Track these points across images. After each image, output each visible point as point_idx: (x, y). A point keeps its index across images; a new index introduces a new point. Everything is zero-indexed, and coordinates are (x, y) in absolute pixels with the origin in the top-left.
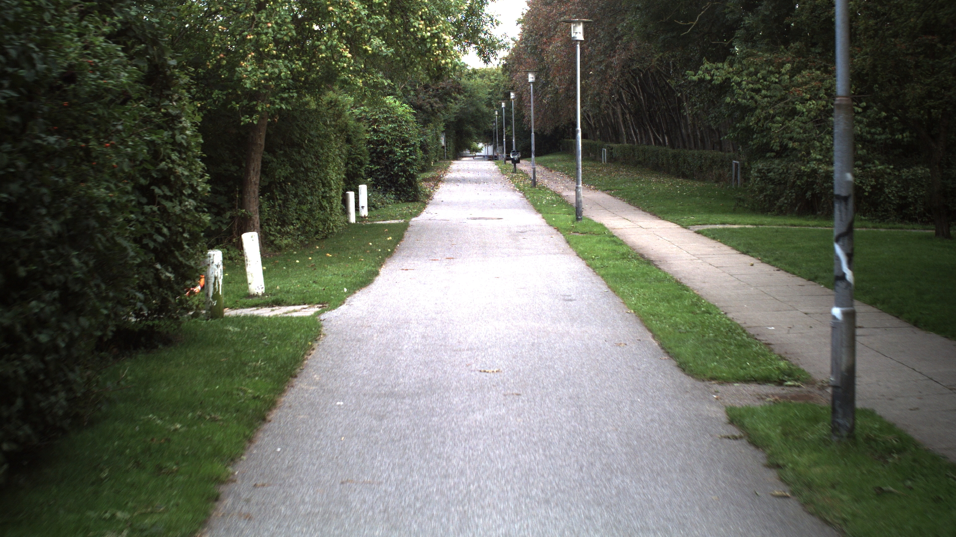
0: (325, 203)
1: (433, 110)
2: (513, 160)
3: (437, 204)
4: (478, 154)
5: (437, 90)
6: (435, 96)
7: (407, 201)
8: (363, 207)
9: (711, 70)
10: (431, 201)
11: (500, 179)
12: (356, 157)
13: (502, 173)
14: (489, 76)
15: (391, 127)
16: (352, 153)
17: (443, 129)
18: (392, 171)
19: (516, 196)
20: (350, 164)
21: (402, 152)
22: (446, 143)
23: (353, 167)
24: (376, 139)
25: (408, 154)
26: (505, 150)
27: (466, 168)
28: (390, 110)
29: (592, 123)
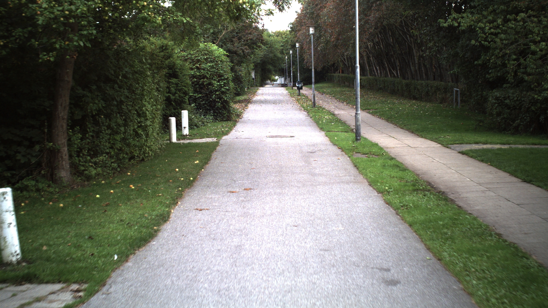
0: (140, 131)
1: (244, 54)
2: (298, 87)
3: (245, 122)
4: (275, 83)
5: (247, 41)
6: (245, 45)
7: (222, 120)
8: (185, 128)
9: (458, 19)
10: (240, 120)
11: (290, 100)
12: (182, 88)
13: (291, 96)
14: (282, 35)
15: (210, 65)
16: (179, 85)
17: (253, 68)
18: (211, 98)
19: (302, 115)
20: (177, 93)
21: (218, 83)
22: (255, 76)
23: (179, 96)
24: (198, 74)
25: (223, 86)
26: (292, 81)
27: (268, 93)
28: (210, 53)
29: (346, 63)
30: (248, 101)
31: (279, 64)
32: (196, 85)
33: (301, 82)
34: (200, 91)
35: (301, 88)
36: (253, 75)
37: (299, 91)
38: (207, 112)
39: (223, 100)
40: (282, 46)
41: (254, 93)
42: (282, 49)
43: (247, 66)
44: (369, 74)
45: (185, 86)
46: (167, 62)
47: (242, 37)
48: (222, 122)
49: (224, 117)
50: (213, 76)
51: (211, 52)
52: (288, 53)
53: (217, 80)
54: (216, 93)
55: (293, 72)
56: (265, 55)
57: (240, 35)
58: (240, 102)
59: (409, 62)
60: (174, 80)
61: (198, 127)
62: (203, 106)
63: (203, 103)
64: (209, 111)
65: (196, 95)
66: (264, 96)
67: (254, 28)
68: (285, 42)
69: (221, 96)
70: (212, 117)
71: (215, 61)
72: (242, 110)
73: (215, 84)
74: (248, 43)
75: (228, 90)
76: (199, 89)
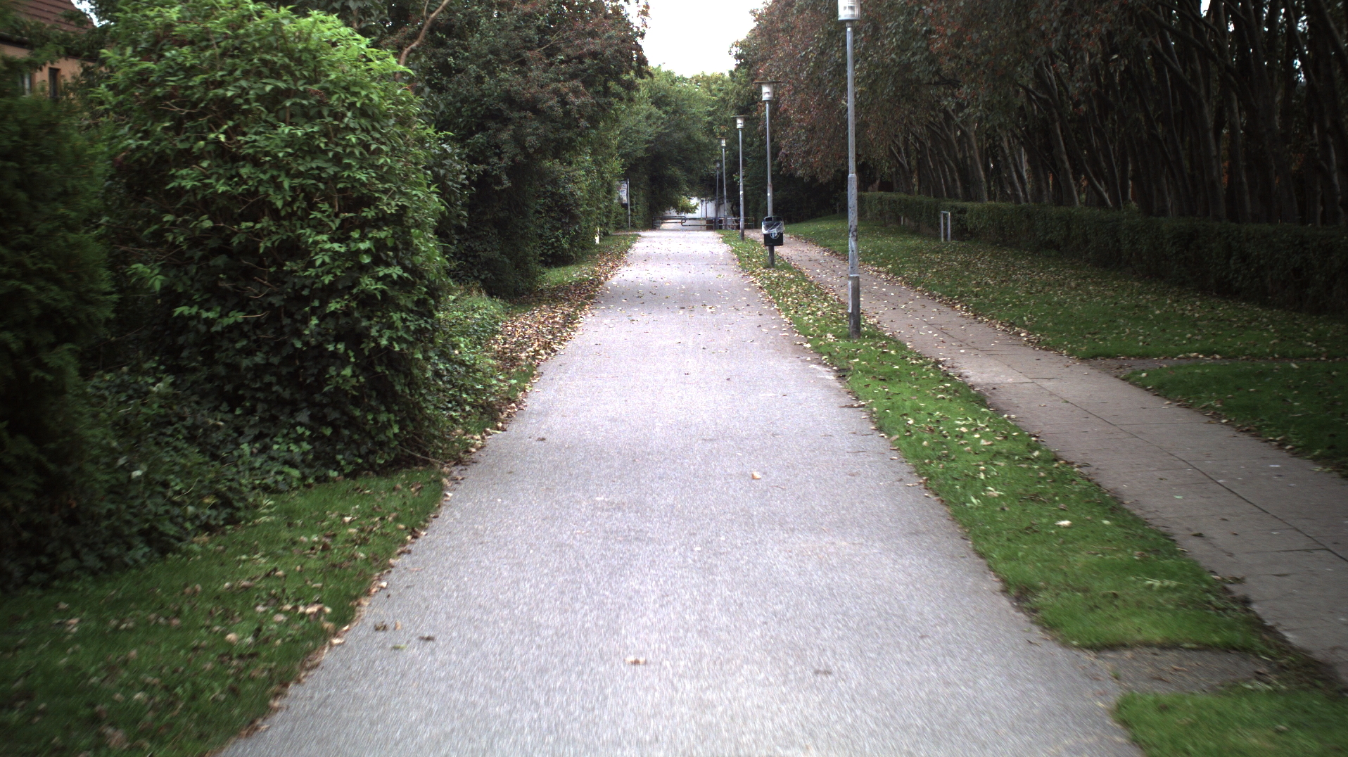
1: (567, 114)
2: (766, 235)
4: (689, 215)
6: (573, 76)
11: (742, 288)
13: (744, 269)
14: (708, 83)
15: (293, 136)
17: (619, 170)
18: (298, 334)
21: (339, 246)
22: (631, 197)
24: (221, 189)
25: (366, 260)
26: (742, 213)
29: (905, 162)
31: (701, 162)
32: (216, 252)
33: (778, 219)
34: (235, 293)
35: (779, 241)
36: (624, 194)
37: (772, 251)
38: (274, 419)
39: (368, 346)
40: (710, 114)
42: (710, 123)
43: (595, 162)
44: (986, 195)
47: (563, 46)
48: (365, 478)
49: (382, 445)
50: (308, 199)
51: (305, 58)
53: (336, 224)
55: (745, 186)
56: (660, 135)
57: (553, 39)
58: (556, 296)
61: (163, 544)
62: (254, 380)
63: (256, 365)
64: (287, 410)
65: (211, 315)
66: (649, 266)
67: (606, 17)
68: (717, 101)
69: (358, 321)
70: (306, 446)
71: (325, 113)
72: (537, 352)
73: (322, 250)
74: (585, 71)
75: (401, 283)
76: (230, 279)
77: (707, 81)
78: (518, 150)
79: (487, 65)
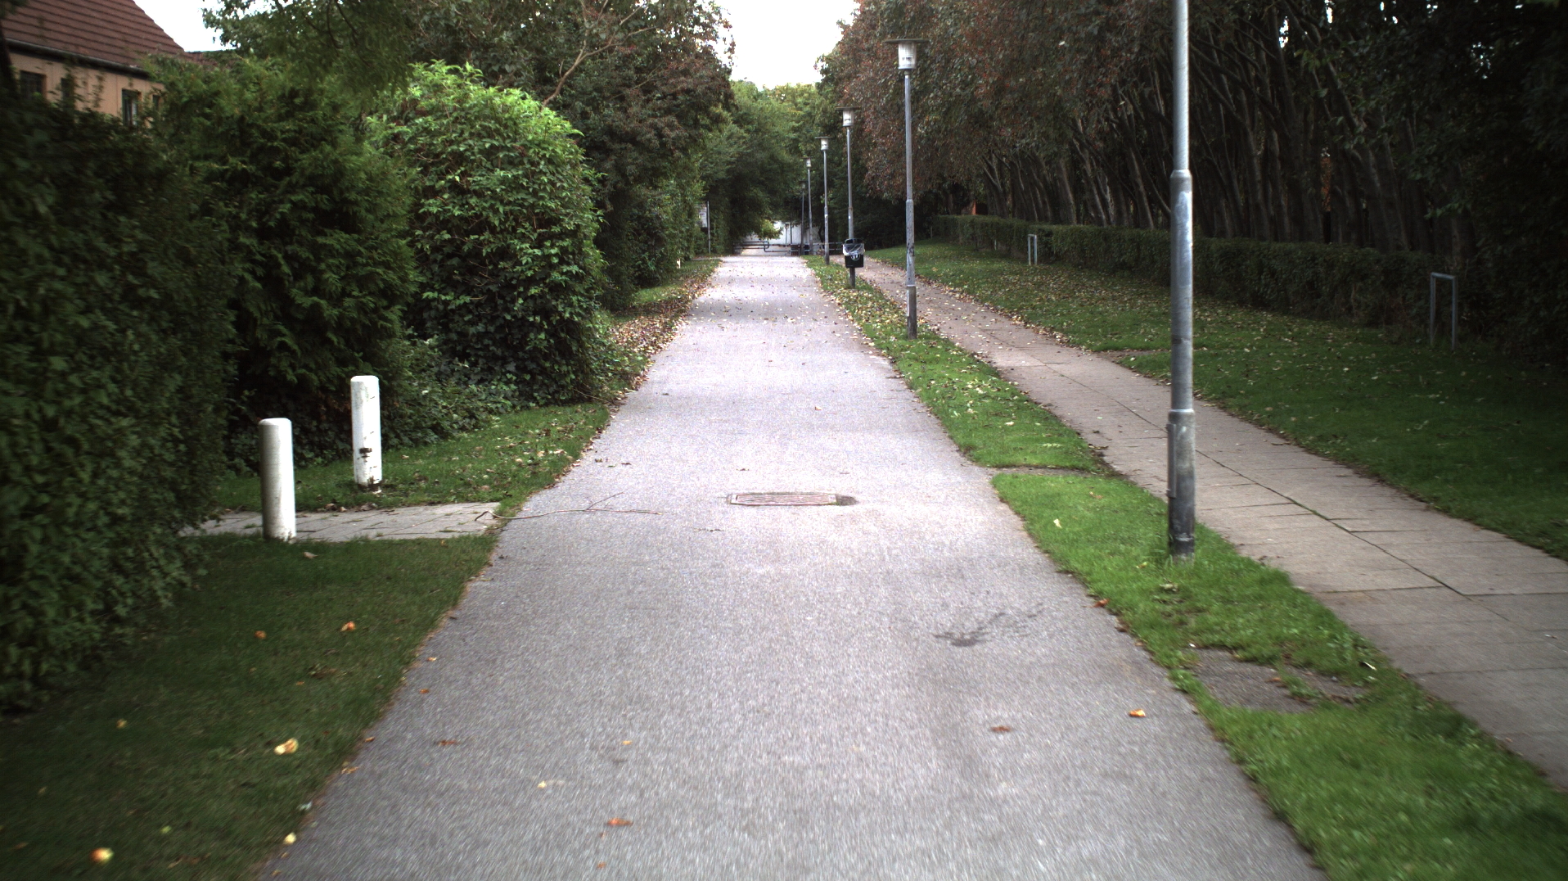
1: (663, 145)
2: (847, 258)
4: (773, 241)
5: (674, 96)
6: (668, 112)
7: (553, 401)
8: (364, 451)
10: (632, 394)
11: (822, 306)
12: (372, 273)
13: (826, 290)
14: (794, 97)
15: (505, 177)
16: (360, 260)
17: (700, 193)
18: (508, 310)
19: (873, 372)
20: (350, 295)
21: (537, 252)
22: (711, 221)
23: (361, 307)
24: (457, 213)
25: (555, 260)
26: (827, 237)
27: (748, 275)
28: (506, 127)
29: (998, 183)
30: (679, 309)
31: (785, 183)
32: (450, 256)
33: (859, 241)
34: (464, 283)
35: (859, 263)
36: (703, 218)
37: (853, 273)
38: (490, 370)
39: (555, 319)
40: (795, 130)
41: (703, 279)
42: (796, 141)
43: (680, 186)
44: (1074, 217)
45: (387, 266)
46: (306, 159)
47: (658, 83)
48: (552, 408)
49: (563, 387)
50: (516, 220)
51: (509, 125)
52: (815, 153)
53: (534, 236)
54: (527, 289)
55: (829, 208)
56: (741, 155)
57: (649, 77)
58: (650, 310)
59: (1229, 176)
60: (336, 239)
61: (443, 434)
62: (477, 343)
63: (479, 333)
64: (500, 363)
65: (448, 298)
66: (733, 288)
67: (698, 56)
68: (803, 116)
69: (549, 301)
70: (513, 387)
71: (525, 161)
72: (647, 348)
73: (525, 254)
74: (678, 106)
75: (577, 277)
76: (460, 274)
77: (789, 94)
78: (619, 178)
79: (591, 102)
